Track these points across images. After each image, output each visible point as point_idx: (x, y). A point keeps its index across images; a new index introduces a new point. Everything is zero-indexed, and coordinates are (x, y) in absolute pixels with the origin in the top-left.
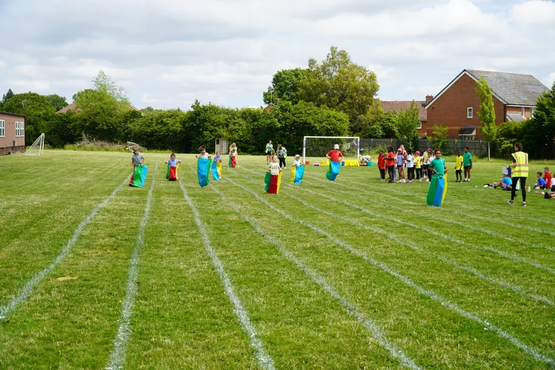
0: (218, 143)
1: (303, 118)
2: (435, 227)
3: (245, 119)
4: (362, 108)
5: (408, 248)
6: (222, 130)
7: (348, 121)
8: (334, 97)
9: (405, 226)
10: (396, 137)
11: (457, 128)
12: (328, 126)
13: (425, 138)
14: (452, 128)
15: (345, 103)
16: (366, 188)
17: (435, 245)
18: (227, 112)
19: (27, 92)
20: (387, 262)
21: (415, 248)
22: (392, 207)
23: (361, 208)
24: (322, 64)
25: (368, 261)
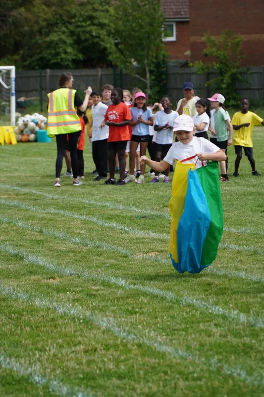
2: (217, 294)
5: (145, 350)
9: (137, 294)
10: (110, 65)
13: (186, 65)
14: (254, 37)
16: (36, 200)
17: (216, 338)
20: (92, 388)
21: (164, 348)
22: (105, 247)
23: (23, 252)
25: (46, 387)
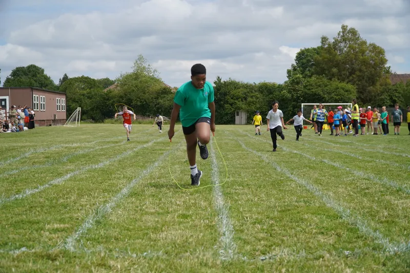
0: (238, 115)
1: (313, 90)
3: (262, 92)
4: (372, 80)
6: (241, 103)
7: (355, 92)
8: (344, 70)
12: (336, 97)
15: (354, 76)
18: (246, 86)
19: (80, 76)
24: (333, 41)
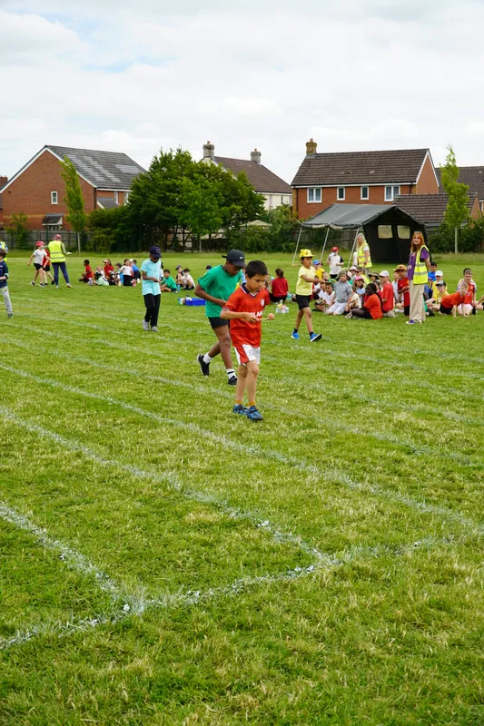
2: (37, 325)
11: (41, 216)
13: (2, 229)
